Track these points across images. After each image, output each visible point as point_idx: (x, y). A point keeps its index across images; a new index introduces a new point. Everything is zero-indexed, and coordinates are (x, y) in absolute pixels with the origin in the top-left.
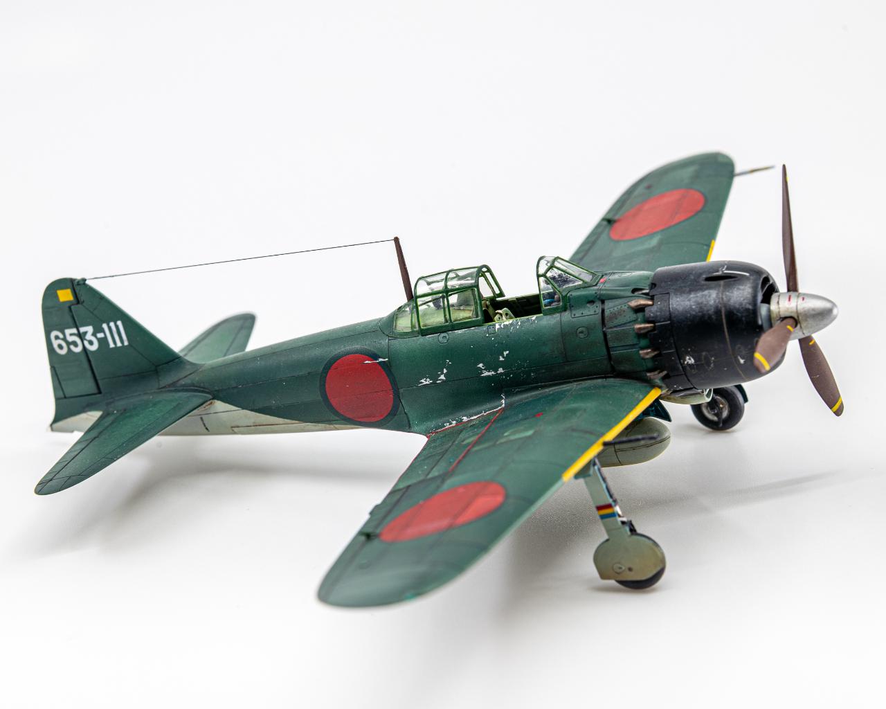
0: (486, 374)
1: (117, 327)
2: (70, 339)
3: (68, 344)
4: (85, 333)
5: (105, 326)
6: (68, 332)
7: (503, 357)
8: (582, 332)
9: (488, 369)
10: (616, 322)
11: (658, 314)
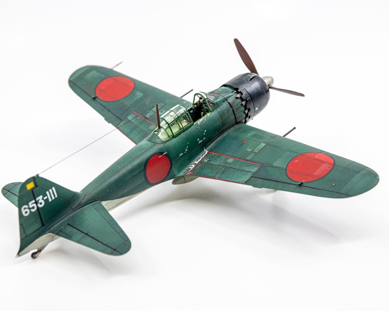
0: (200, 142)
1: (52, 191)
2: (31, 206)
3: (30, 209)
4: (39, 200)
5: (47, 193)
6: (30, 203)
7: (205, 133)
8: (226, 113)
9: (200, 140)
10: (235, 105)
11: (246, 96)
